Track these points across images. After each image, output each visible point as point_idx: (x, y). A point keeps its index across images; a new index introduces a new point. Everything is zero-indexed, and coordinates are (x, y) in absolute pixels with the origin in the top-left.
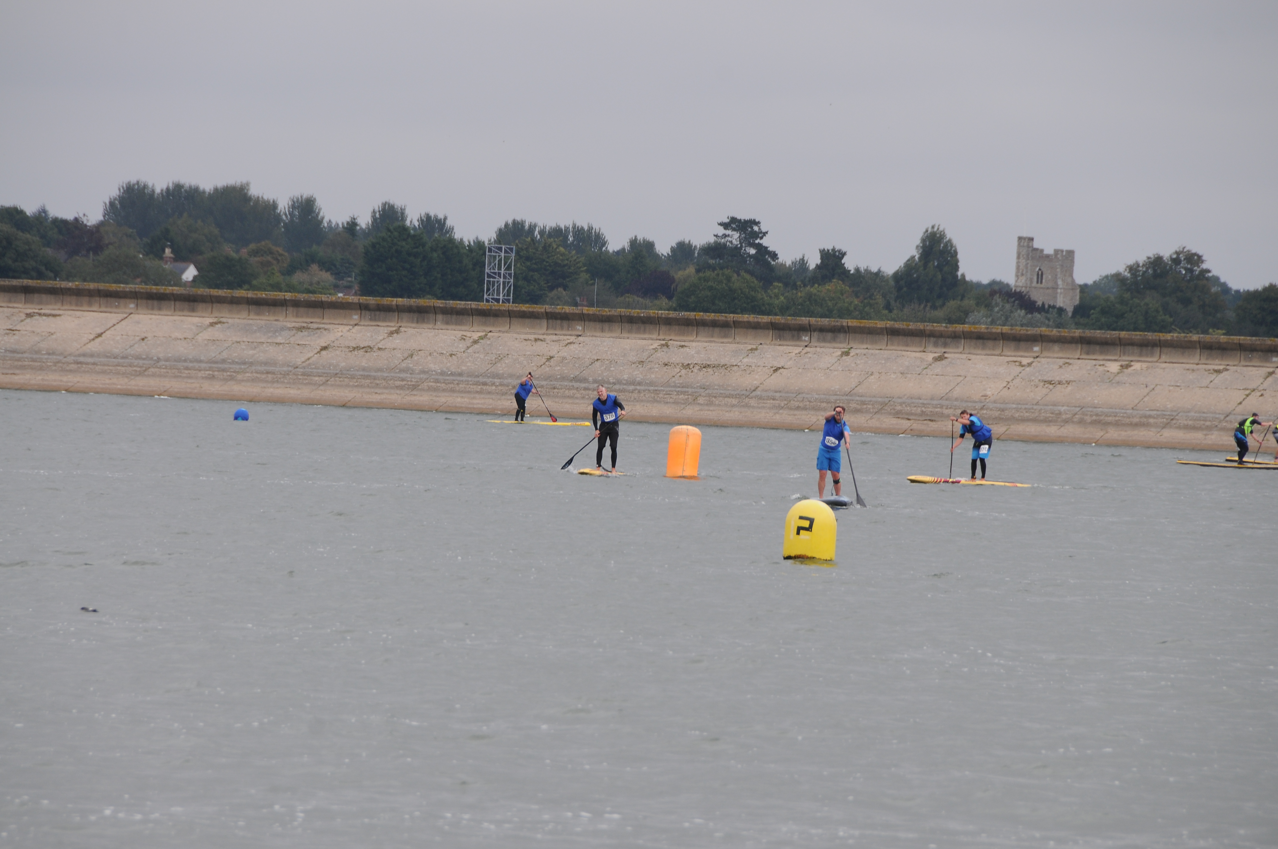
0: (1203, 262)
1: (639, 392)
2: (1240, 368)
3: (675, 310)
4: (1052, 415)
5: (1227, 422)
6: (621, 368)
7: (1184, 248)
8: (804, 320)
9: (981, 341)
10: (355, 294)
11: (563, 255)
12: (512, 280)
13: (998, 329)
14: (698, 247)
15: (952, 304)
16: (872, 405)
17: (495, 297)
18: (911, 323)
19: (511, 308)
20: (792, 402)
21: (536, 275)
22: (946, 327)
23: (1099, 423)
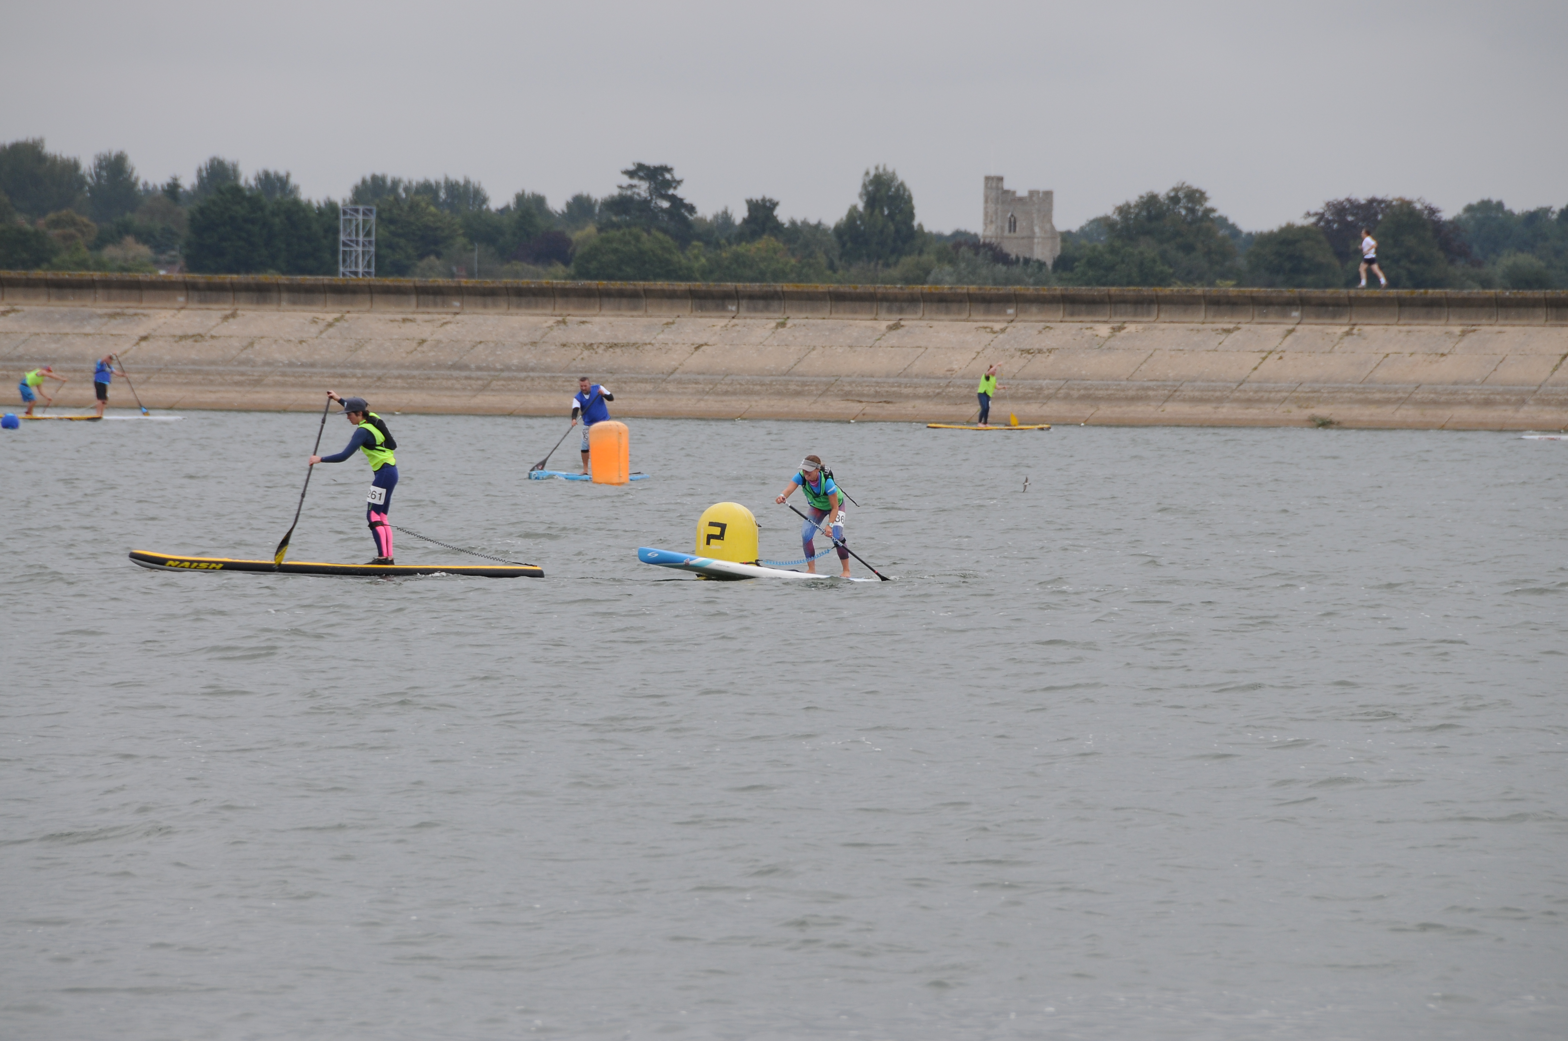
0: (1206, 199)
1: (533, 379)
2: (1252, 326)
3: (573, 278)
4: (1031, 391)
5: (1240, 391)
6: (510, 352)
7: (1184, 183)
8: (730, 285)
9: (944, 304)
10: (181, 271)
11: (434, 215)
12: (373, 249)
13: (963, 289)
14: (600, 200)
15: (908, 261)
16: (816, 385)
17: (353, 269)
18: (860, 286)
19: (372, 283)
20: (719, 386)
21: (402, 242)
22: (901, 288)
23: (1089, 398)
